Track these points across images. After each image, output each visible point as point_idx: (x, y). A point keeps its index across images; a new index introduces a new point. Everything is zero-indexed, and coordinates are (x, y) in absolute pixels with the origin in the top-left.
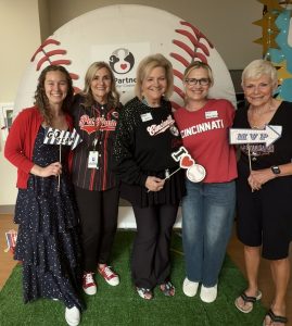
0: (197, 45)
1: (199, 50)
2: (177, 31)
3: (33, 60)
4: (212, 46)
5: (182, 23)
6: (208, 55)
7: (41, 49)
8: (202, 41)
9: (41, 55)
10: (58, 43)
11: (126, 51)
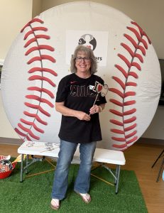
0: (140, 40)
1: (141, 44)
2: (128, 28)
3: (22, 31)
4: (150, 43)
5: (132, 23)
6: (147, 48)
7: (29, 24)
8: (144, 38)
9: (28, 29)
10: (42, 22)
11: (91, 36)
